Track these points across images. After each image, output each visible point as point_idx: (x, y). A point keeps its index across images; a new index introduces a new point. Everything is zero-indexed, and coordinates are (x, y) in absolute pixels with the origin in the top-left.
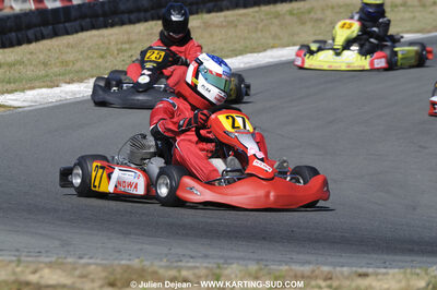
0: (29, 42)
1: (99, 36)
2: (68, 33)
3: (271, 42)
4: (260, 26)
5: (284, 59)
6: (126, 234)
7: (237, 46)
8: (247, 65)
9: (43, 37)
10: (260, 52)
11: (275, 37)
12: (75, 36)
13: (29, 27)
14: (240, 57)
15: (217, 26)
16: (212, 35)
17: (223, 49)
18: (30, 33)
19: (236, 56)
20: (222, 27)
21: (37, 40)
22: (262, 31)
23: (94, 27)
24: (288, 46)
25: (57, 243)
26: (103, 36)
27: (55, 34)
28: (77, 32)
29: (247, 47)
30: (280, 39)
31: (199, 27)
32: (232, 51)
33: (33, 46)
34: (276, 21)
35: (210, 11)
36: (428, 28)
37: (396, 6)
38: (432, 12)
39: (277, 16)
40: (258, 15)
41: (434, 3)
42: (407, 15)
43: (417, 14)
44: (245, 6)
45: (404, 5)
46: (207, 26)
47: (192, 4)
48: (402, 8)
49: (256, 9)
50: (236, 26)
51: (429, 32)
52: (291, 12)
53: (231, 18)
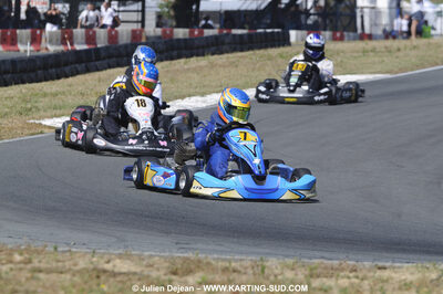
0: (67, 77)
2: (98, 69)
4: (257, 67)
6: (168, 233)
9: (78, 73)
12: (104, 72)
13: (66, 65)
15: (220, 66)
16: (218, 73)
18: (67, 69)
20: (226, 67)
21: (73, 75)
22: (258, 70)
25: (114, 240)
27: (88, 70)
28: (106, 69)
29: (247, 83)
31: (206, 66)
33: (70, 79)
34: (269, 62)
35: (213, 54)
36: (396, 70)
37: (367, 52)
38: (397, 57)
39: (270, 58)
40: (254, 57)
41: (399, 50)
42: (377, 59)
43: (385, 59)
44: (242, 50)
45: (374, 50)
46: (212, 66)
47: (198, 48)
48: (372, 54)
49: (251, 52)
50: (237, 66)
51: (397, 73)
52: (281, 55)
53: (232, 60)
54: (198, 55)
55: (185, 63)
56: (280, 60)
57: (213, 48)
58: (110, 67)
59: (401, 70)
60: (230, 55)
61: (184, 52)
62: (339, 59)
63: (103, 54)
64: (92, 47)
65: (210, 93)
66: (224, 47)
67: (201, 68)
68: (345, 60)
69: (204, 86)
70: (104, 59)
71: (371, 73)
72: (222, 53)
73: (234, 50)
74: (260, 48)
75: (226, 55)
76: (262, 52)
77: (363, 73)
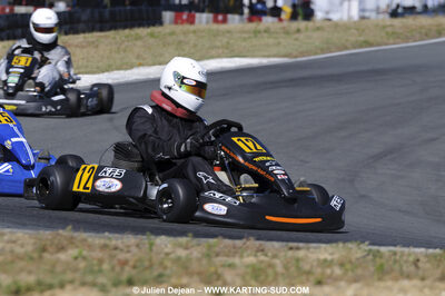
3: (134, 61)
4: (123, 46)
5: (152, 77)
7: (100, 64)
8: (116, 81)
10: (126, 69)
11: (138, 57)
14: (106, 74)
15: (77, 46)
17: (87, 67)
19: (103, 72)
20: (83, 47)
22: (125, 51)
24: (154, 64)
29: (111, 65)
30: (144, 59)
32: (98, 68)
34: (139, 43)
36: (295, 53)
37: (259, 32)
38: (296, 39)
39: (138, 38)
40: (118, 37)
41: (298, 31)
42: (271, 41)
43: (281, 40)
44: (101, 30)
45: (267, 31)
48: (266, 35)
49: (113, 32)
50: (97, 46)
51: (296, 57)
52: (152, 35)
53: (91, 40)
56: (151, 41)
57: (68, 27)
59: (303, 54)
60: (87, 35)
62: (225, 40)
68: (232, 41)
71: (264, 56)
72: (76, 32)
73: (92, 30)
74: (125, 27)
75: (82, 36)
76: (127, 31)
77: (253, 56)
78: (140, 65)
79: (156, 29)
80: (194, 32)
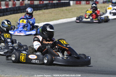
1: (15, 16)
2: (7, 15)
3: (60, 17)
4: (58, 13)
5: (64, 22)
7: (51, 19)
8: (54, 24)
10: (57, 20)
11: (62, 16)
15: (46, 13)
16: (45, 16)
17: (47, 19)
19: (51, 21)
20: (48, 14)
23: (14, 13)
26: (16, 16)
28: (9, 15)
29: (54, 19)
31: (42, 13)
34: (62, 12)
35: (45, 9)
39: (63, 11)
40: (57, 10)
44: (54, 8)
46: (44, 13)
47: (40, 7)
49: (57, 9)
50: (51, 13)
52: (66, 10)
53: (50, 11)
54: (40, 10)
55: (35, 12)
57: (45, 8)
58: (11, 14)
61: (35, 9)
63: (9, 10)
64: (7, 7)
65: (41, 22)
66: (49, 7)
67: (40, 14)
69: (40, 20)
70: (9, 11)
72: (48, 9)
73: (52, 8)
74: (60, 7)
78: (61, 19)
79: (68, 8)
80: (77, 8)
